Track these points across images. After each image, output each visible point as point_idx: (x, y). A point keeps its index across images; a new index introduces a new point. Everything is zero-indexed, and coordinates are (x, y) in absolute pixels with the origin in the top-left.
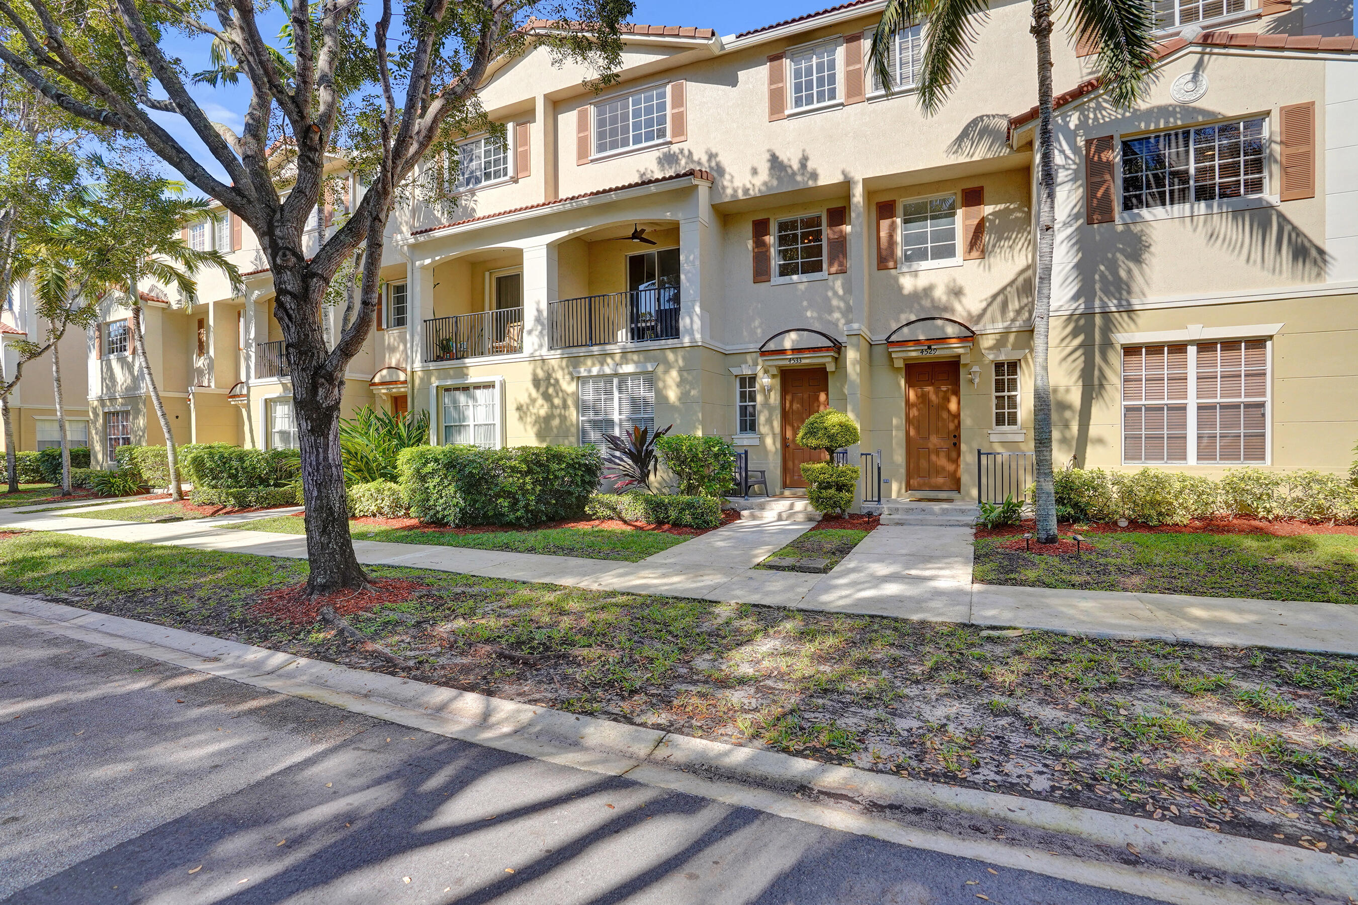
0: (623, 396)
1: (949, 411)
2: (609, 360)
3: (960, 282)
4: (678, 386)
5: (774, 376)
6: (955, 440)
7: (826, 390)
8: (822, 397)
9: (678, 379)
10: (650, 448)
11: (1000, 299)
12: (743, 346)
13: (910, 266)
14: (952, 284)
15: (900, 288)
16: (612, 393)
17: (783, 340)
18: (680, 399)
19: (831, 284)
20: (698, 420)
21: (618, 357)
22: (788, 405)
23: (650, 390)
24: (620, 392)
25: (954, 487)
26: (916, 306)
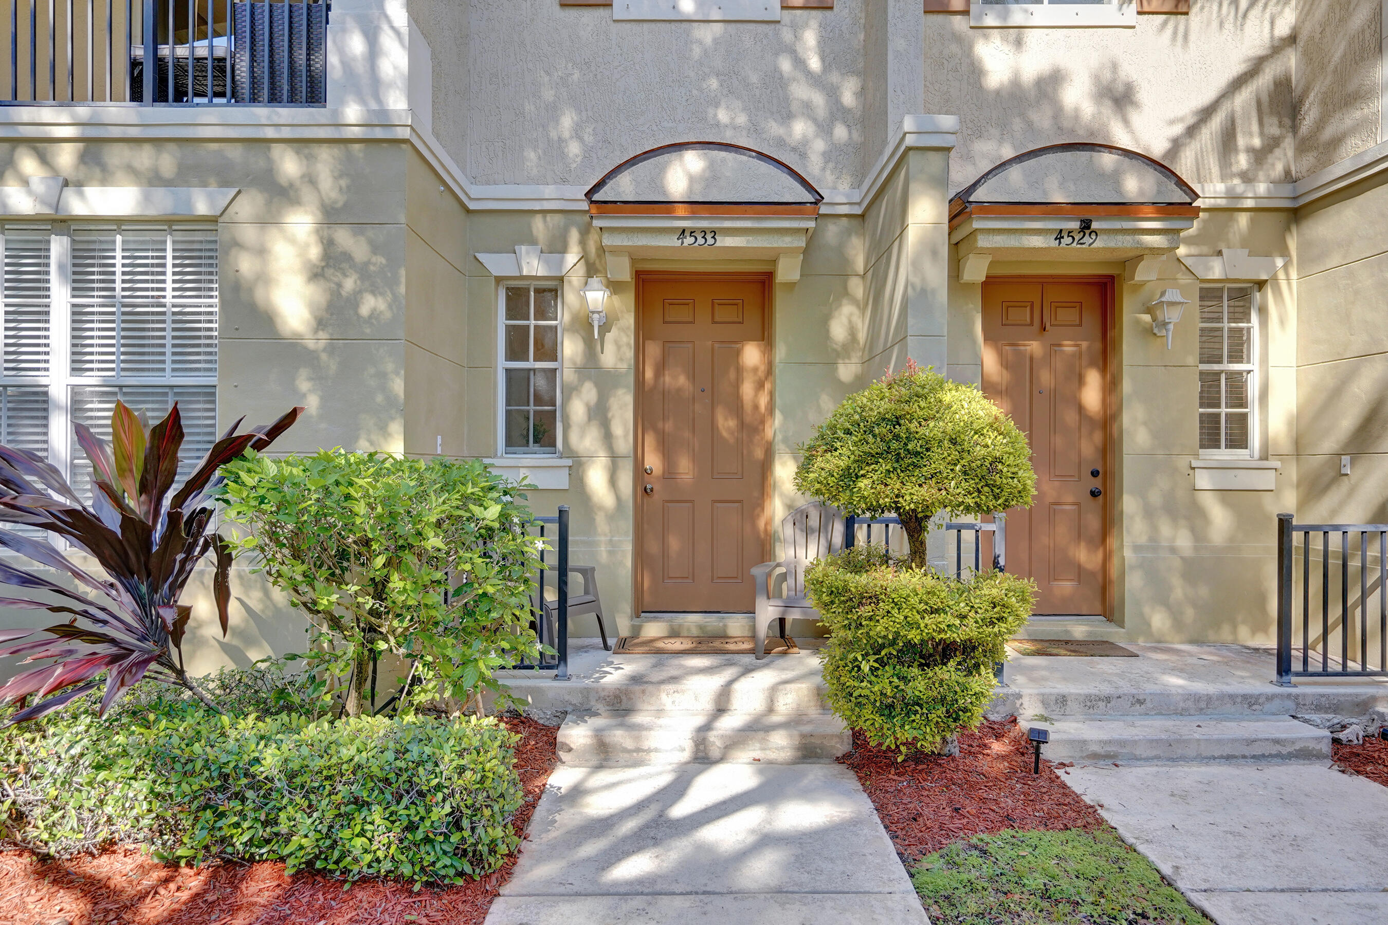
0: (94, 301)
1: (1081, 408)
2: (29, 165)
3: (1129, 71)
4: (316, 274)
5: (614, 287)
6: (1096, 483)
7: (765, 336)
8: (751, 355)
9: (315, 252)
10: (194, 504)
11: (1217, 122)
12: (524, 191)
13: (1005, 15)
14: (1107, 75)
15: (976, 71)
16: (42, 290)
17: (663, 170)
18: (320, 323)
19: (787, 35)
20: (391, 400)
21: (66, 157)
22: (649, 374)
23: (201, 291)
24: (79, 286)
25: (1098, 608)
26: (1017, 124)
